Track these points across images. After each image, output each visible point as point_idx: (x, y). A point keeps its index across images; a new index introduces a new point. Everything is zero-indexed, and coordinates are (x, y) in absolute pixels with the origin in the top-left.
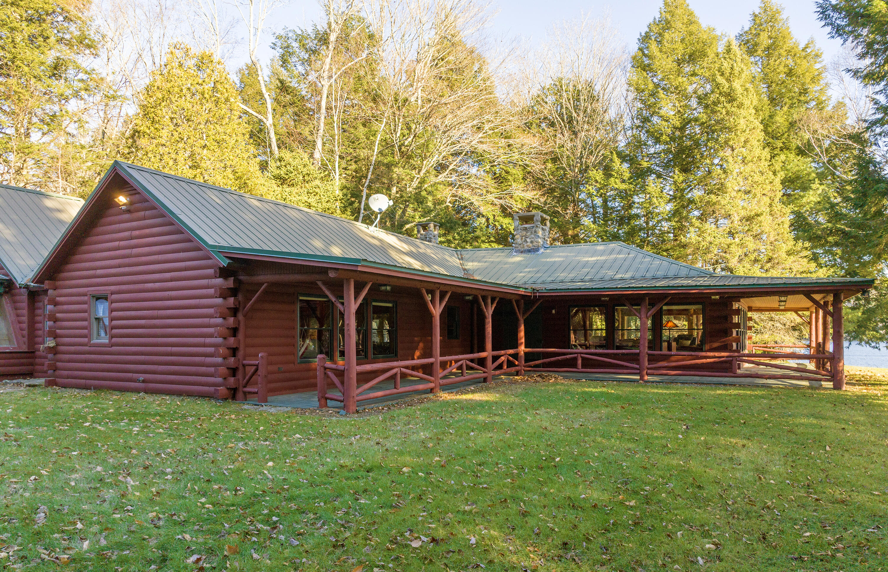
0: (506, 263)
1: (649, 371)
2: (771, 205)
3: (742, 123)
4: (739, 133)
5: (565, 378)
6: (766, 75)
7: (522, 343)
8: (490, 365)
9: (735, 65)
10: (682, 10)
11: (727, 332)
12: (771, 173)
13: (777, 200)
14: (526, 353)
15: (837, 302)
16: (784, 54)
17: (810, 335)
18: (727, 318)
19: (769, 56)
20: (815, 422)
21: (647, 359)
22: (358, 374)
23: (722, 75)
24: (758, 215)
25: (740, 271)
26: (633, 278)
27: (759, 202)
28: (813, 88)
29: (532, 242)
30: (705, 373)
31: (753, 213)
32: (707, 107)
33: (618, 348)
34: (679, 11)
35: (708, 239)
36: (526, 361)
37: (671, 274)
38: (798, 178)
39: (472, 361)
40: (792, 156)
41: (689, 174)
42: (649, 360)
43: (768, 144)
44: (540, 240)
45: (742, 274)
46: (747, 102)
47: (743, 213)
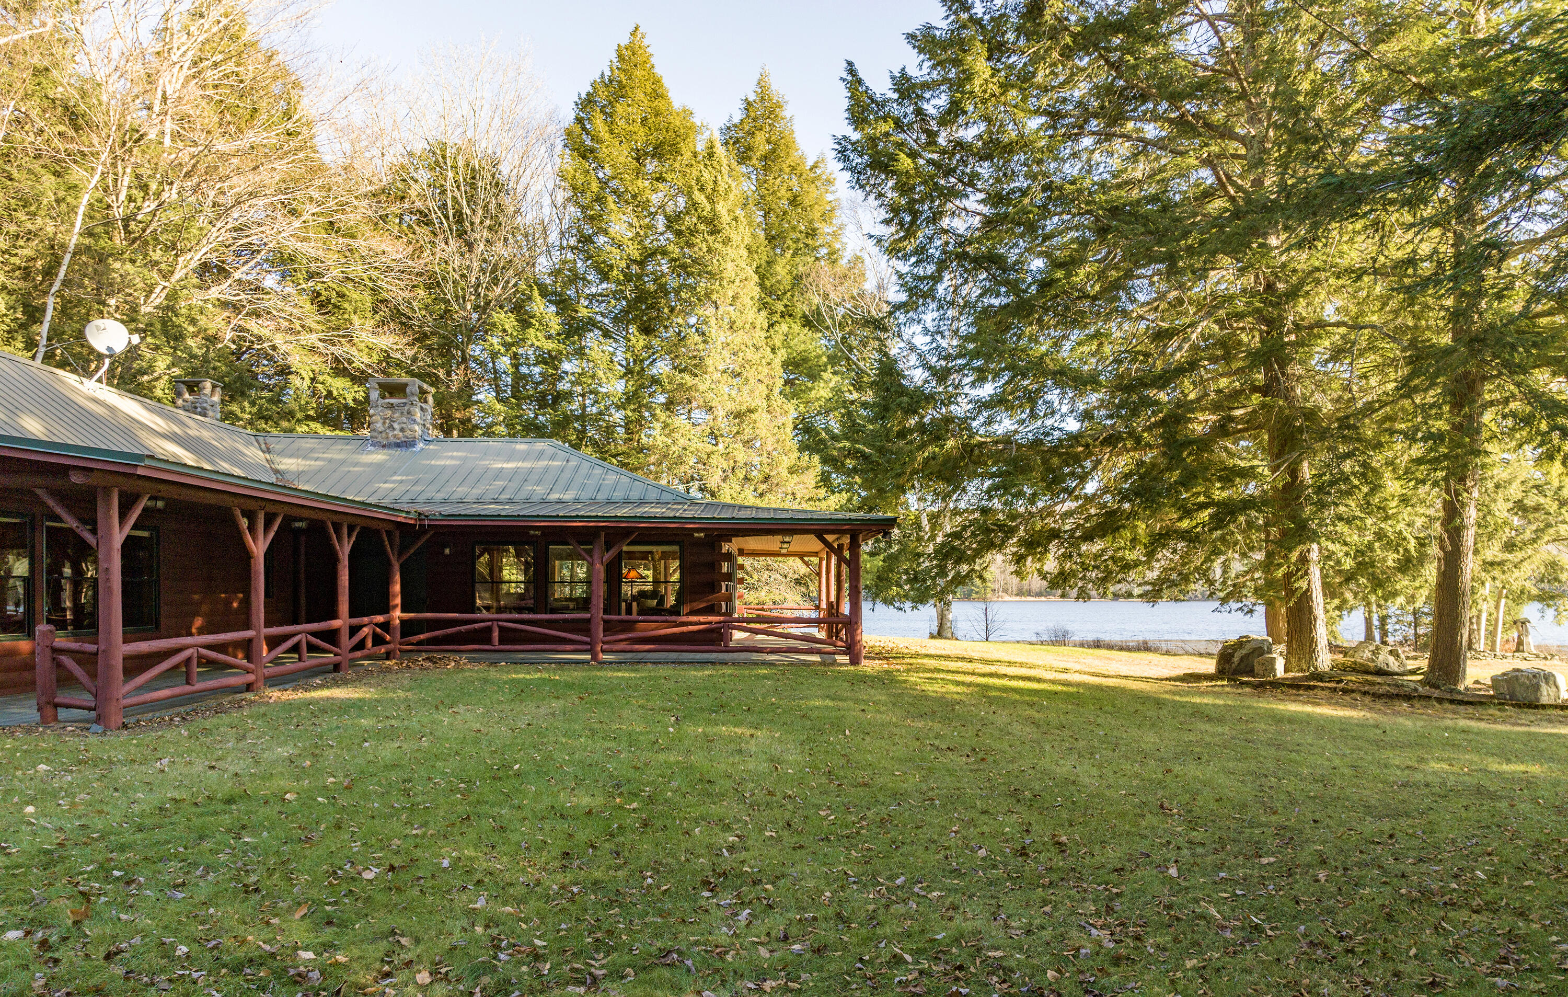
0: (356, 464)
1: (605, 647)
2: (768, 398)
3: (730, 270)
4: (725, 283)
5: (471, 660)
6: (762, 197)
7: (396, 606)
8: (346, 642)
9: (719, 178)
10: (643, 73)
11: (713, 587)
12: (769, 349)
13: (776, 391)
14: (403, 622)
15: (854, 546)
16: (788, 170)
17: (820, 591)
18: (713, 566)
19: (766, 168)
20: (831, 704)
21: (601, 627)
22: (126, 658)
23: (702, 189)
24: (751, 411)
25: (726, 497)
26: (577, 501)
27: (752, 391)
28: (825, 229)
29: (402, 430)
30: (686, 647)
31: (744, 408)
32: (679, 234)
33: (553, 611)
34: (638, 73)
35: (682, 442)
36: (403, 635)
37: (635, 495)
38: (805, 360)
39: (315, 634)
40: (796, 328)
41: (651, 337)
42: (604, 631)
43: (765, 305)
44: (417, 428)
45: (728, 500)
46: (736, 238)
47: (730, 406)
